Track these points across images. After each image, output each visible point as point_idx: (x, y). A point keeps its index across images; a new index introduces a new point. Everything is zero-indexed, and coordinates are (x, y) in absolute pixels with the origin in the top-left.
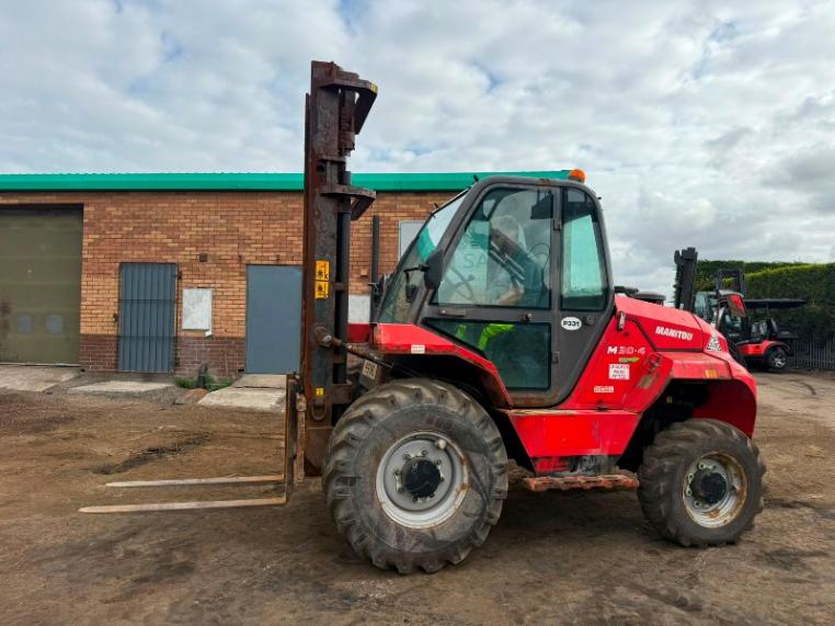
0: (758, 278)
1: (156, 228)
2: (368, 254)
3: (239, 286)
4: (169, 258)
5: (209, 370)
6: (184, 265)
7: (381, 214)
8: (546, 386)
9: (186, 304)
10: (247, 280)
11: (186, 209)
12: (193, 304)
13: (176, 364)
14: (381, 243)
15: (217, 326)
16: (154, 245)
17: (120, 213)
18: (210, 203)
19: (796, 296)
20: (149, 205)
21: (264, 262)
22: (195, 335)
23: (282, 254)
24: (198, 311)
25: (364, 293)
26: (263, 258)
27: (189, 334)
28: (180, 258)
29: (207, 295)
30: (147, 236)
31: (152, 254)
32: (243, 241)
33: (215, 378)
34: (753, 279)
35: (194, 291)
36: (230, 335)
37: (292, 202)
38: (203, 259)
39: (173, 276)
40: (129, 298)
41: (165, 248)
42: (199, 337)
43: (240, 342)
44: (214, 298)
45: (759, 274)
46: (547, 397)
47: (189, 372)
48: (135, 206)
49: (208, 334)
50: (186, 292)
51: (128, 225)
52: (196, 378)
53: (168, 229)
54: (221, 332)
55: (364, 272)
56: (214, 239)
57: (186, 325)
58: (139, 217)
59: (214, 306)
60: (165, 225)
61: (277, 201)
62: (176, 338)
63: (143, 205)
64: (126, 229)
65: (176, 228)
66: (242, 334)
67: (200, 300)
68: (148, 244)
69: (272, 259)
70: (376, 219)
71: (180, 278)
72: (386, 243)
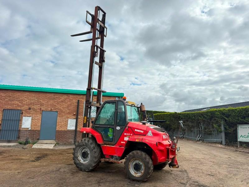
0: (156, 115)
1: (16, 100)
2: (76, 109)
3: (39, 116)
4: (19, 108)
5: (29, 139)
6: (23, 110)
7: (80, 100)
8: (112, 141)
9: (23, 121)
10: (42, 115)
11: (26, 95)
12: (25, 121)
13: (19, 138)
14: (79, 106)
15: (32, 127)
16: (15, 104)
17: (5, 95)
18: (33, 95)
19: (164, 120)
20: (14, 94)
21: (47, 110)
22: (25, 129)
23: (52, 108)
24: (27, 123)
25: (74, 119)
26: (47, 109)
27: (23, 129)
28: (22, 108)
29: (30, 119)
30: (13, 102)
31: (14, 107)
32: (42, 105)
33: (31, 141)
34: (155, 115)
35: (26, 117)
36: (36, 129)
37: (56, 95)
38: (30, 109)
39: (20, 113)
40: (5, 119)
41: (18, 106)
42: (27, 130)
43: (39, 131)
44: (32, 119)
45: (156, 114)
46: (113, 143)
47: (23, 140)
48: (10, 94)
49: (29, 129)
50: (24, 118)
51: (7, 99)
52: (24, 141)
53: (20, 100)
54: (33, 129)
55: (75, 113)
56: (33, 104)
57: (23, 127)
58: (11, 97)
59: (32, 122)
60: (19, 99)
61: (52, 95)
62: (19, 131)
63: (13, 94)
64: (6, 100)
65: (22, 100)
66: (39, 129)
67: (28, 120)
68: (14, 104)
69: (50, 109)
70: (78, 101)
71: (22, 114)
72: (80, 106)
